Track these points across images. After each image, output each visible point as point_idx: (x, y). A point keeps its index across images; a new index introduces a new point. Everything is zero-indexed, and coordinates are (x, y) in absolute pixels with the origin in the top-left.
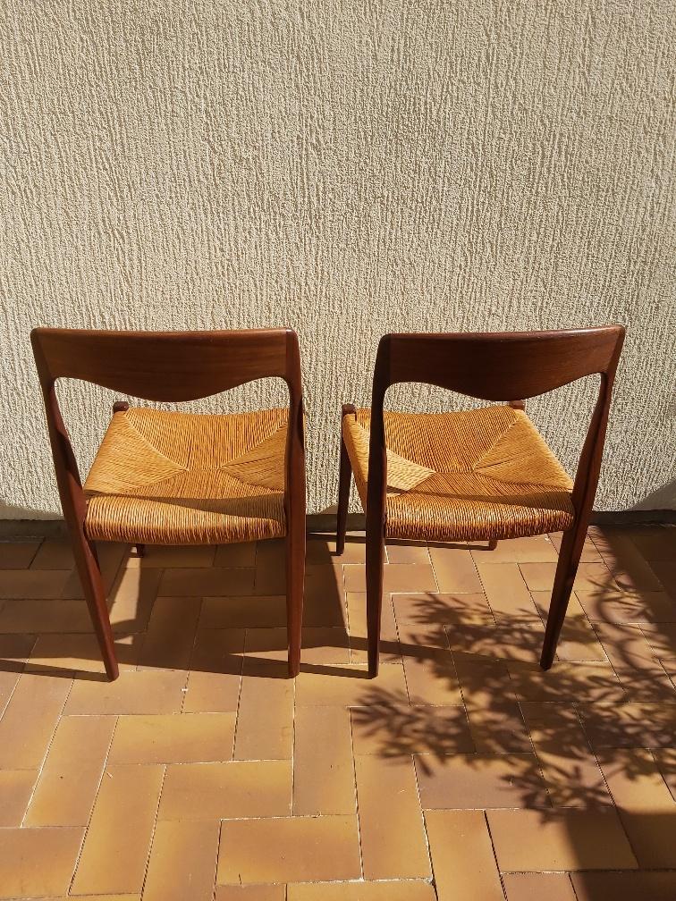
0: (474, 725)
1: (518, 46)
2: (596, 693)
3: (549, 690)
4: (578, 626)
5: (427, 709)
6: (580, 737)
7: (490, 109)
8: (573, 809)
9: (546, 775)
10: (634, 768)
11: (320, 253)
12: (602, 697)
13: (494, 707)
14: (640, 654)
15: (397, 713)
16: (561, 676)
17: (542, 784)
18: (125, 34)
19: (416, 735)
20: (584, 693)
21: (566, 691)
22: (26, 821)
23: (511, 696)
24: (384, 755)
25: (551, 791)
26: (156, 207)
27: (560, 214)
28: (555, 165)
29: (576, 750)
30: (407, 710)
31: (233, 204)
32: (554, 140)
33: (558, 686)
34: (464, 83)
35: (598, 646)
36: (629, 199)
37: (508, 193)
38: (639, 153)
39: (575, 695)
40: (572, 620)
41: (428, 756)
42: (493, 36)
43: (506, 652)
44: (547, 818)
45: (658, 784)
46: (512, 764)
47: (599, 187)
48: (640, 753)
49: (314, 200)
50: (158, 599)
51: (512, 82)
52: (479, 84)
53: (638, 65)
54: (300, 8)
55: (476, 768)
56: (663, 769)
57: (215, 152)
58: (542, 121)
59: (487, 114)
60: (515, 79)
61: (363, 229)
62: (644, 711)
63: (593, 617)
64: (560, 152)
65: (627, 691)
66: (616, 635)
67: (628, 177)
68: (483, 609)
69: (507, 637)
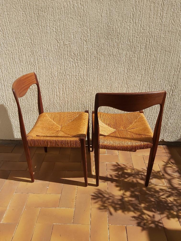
0: (126, 201)
1: (142, 12)
2: (161, 194)
3: (148, 192)
4: (158, 174)
5: (113, 196)
6: (155, 206)
7: (134, 29)
8: (151, 227)
9: (144, 216)
10: (170, 216)
11: (87, 69)
12: (163, 195)
13: (131, 196)
14: (175, 183)
15: (104, 197)
16: (152, 188)
17: (143, 219)
18: (34, 12)
19: (109, 203)
20: (158, 194)
21: (152, 193)
22: (3, 221)
23: (137, 193)
24: (100, 209)
25: (145, 221)
26: (43, 58)
27: (154, 58)
28: (153, 45)
29: (153, 210)
30: (107, 196)
31: (63, 57)
32: (152, 38)
33: (150, 191)
34: (126, 22)
35: (163, 180)
36: (174, 54)
37: (139, 52)
38: (177, 41)
39: (155, 194)
40: (156, 172)
41: (112, 210)
42: (134, 9)
43: (137, 180)
44: (143, 229)
45: (177, 221)
46: (135, 213)
47: (165, 51)
48: (172, 212)
49: (85, 55)
50: (44, 162)
51: (140, 22)
52: (131, 22)
53: (177, 16)
54: (80, 3)
55: (125, 214)
56: (178, 217)
57: (58, 42)
58: (149, 32)
59: (133, 30)
60: (141, 21)
61: (99, 63)
62: (175, 200)
63: (163, 172)
64: (154, 41)
65: (170, 193)
66: (169, 177)
67: (174, 48)
68: (131, 168)
69: (137, 176)
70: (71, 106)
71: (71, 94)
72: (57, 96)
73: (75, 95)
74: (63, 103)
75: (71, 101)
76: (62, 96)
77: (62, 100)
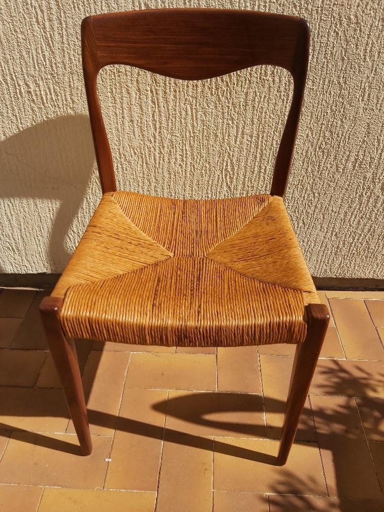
70: (183, 161)
71: (184, 113)
72: (132, 121)
73: (199, 116)
74: (155, 149)
75: (183, 142)
76: (150, 123)
77: (152, 140)
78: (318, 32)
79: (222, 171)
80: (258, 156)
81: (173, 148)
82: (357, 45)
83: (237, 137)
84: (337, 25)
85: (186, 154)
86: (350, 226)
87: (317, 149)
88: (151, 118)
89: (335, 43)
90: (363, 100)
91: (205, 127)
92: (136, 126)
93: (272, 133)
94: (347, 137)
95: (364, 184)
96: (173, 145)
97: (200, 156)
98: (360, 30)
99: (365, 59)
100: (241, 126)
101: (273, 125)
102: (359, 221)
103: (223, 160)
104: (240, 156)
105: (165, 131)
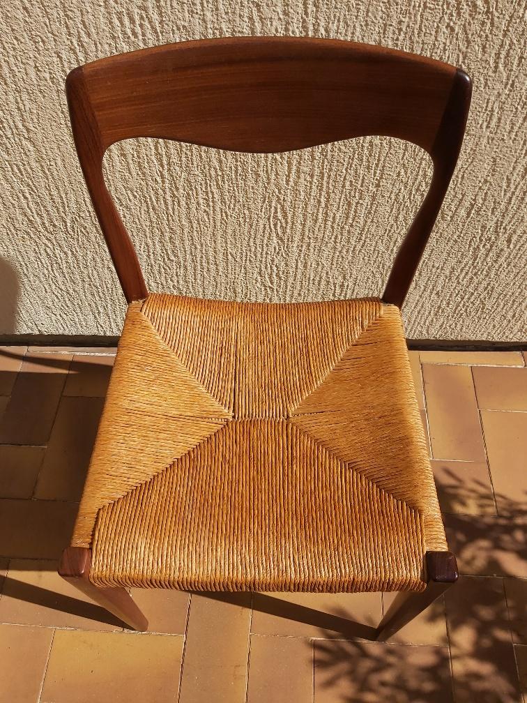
23: (503, 635)
68: (482, 490)
69: (506, 538)
72: (124, 155)
74: (164, 191)
75: (206, 183)
76: (153, 158)
77: (159, 179)
78: (420, 27)
79: (269, 219)
80: (322, 200)
81: (191, 189)
82: (484, 47)
83: (288, 176)
84: (452, 16)
85: (213, 198)
86: (459, 283)
87: (414, 192)
88: (153, 151)
89: (448, 44)
90: (488, 127)
91: (239, 163)
92: (131, 162)
93: (344, 171)
94: (460, 176)
95: (482, 235)
96: (191, 186)
97: (235, 200)
98: (492, 24)
99: (496, 67)
100: (295, 162)
101: (344, 161)
102: (472, 278)
103: (270, 206)
104: (296, 200)
105: (177, 168)
